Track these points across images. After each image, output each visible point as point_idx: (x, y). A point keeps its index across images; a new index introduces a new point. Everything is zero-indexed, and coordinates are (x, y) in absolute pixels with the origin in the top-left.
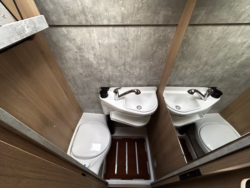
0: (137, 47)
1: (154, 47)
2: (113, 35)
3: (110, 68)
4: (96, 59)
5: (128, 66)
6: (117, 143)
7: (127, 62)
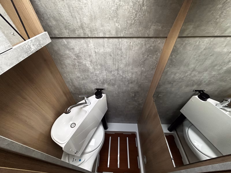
0: (129, 55)
1: (145, 55)
2: (108, 45)
3: (105, 73)
4: (92, 65)
5: (121, 71)
6: (110, 137)
7: (120, 68)
